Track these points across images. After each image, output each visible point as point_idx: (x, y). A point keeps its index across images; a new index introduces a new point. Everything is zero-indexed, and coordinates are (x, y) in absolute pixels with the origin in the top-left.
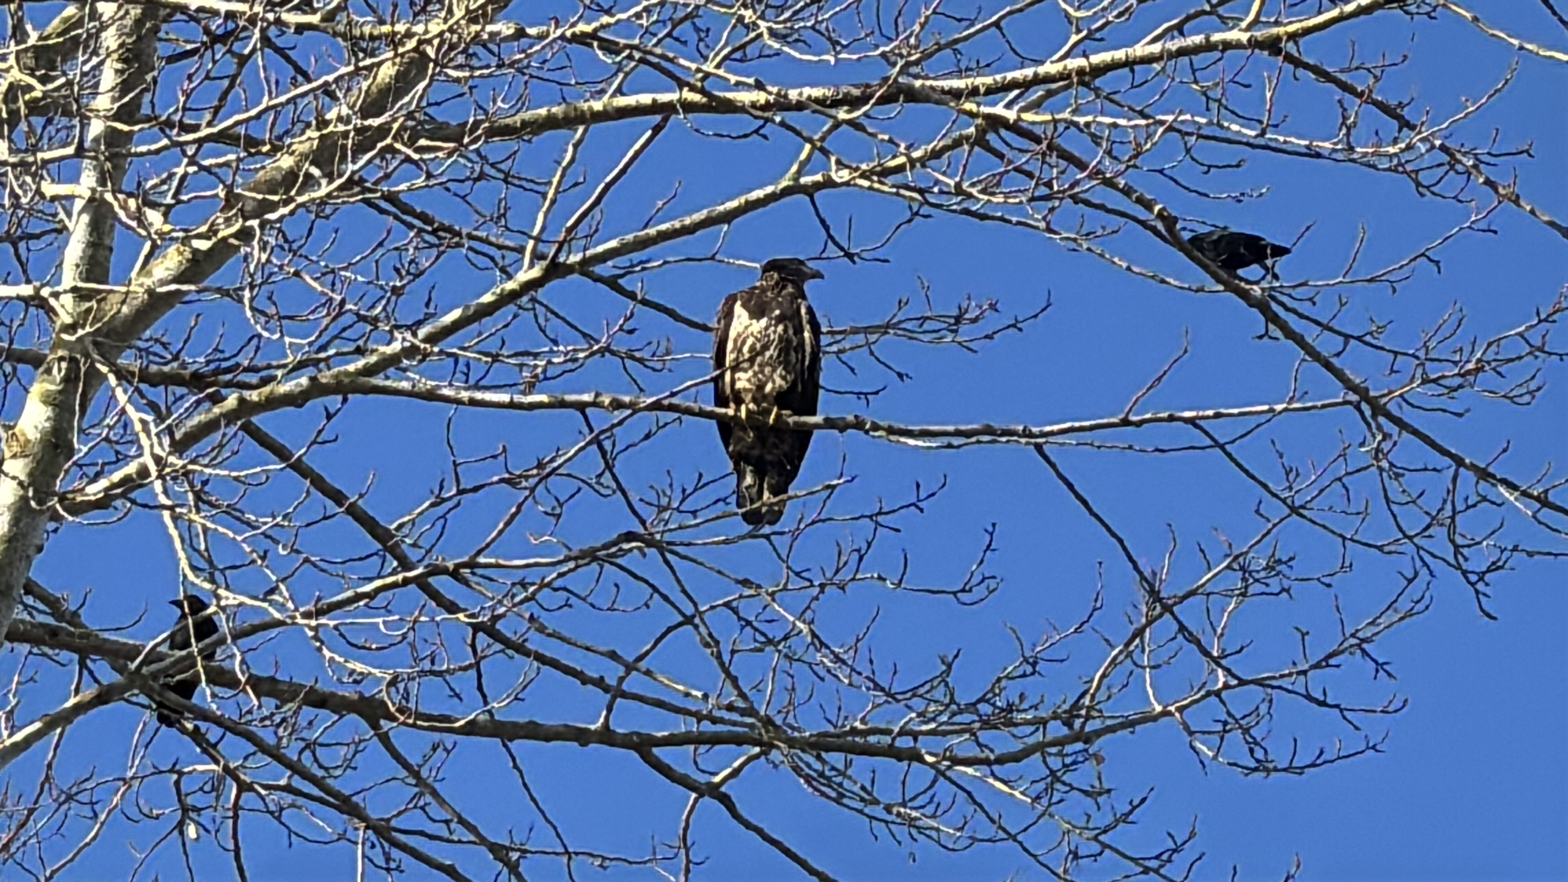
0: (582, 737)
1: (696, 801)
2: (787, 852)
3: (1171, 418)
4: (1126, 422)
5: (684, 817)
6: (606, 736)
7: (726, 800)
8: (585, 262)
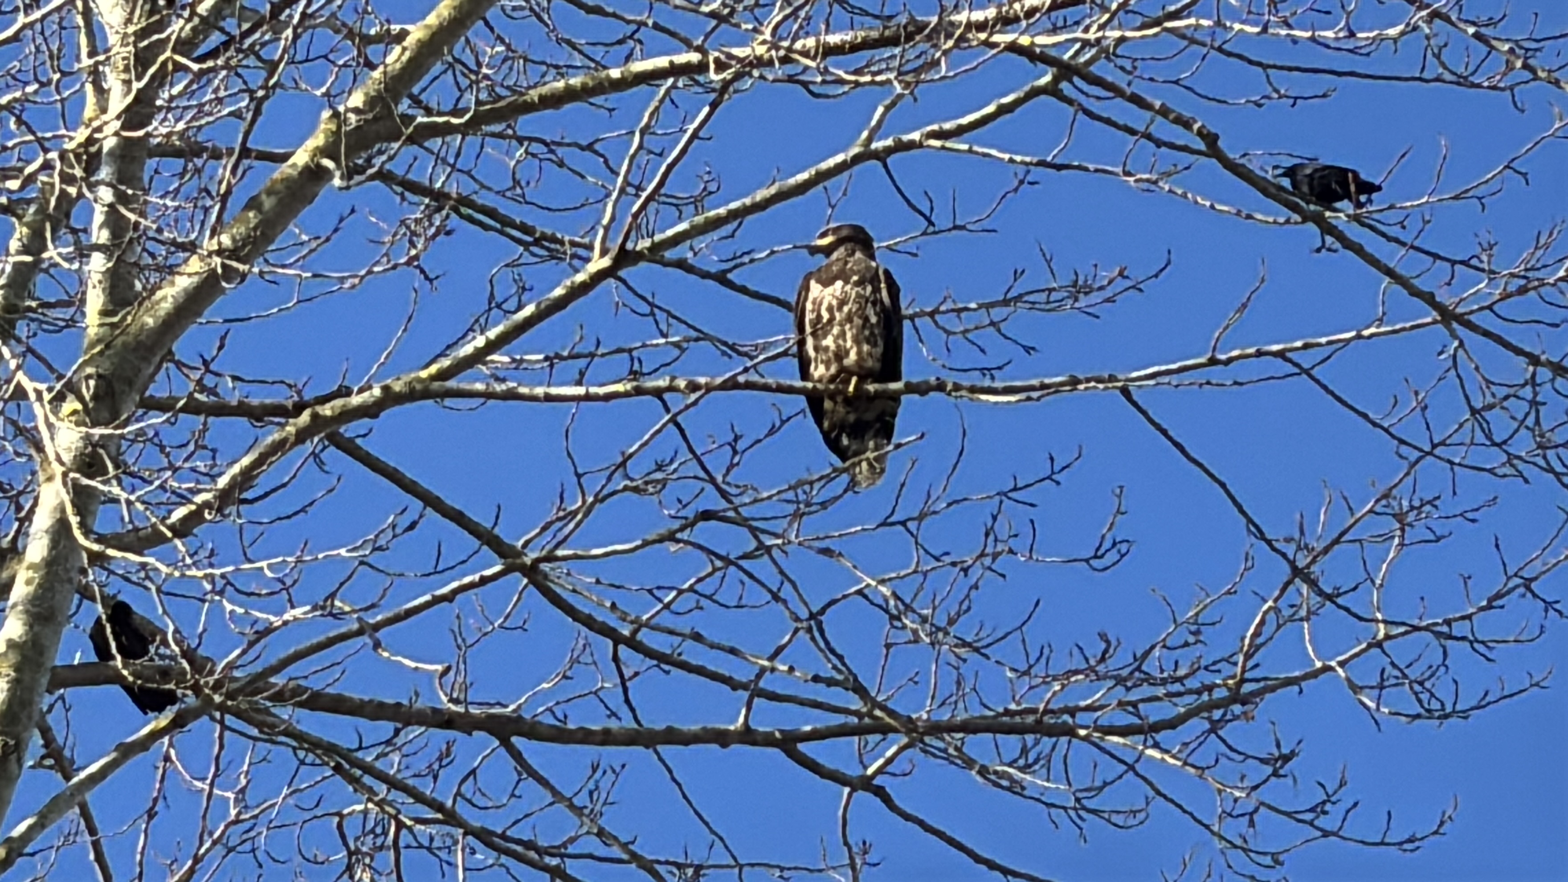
0: (722, 738)
1: (850, 795)
2: (951, 842)
3: (1259, 354)
4: (1213, 361)
5: (840, 813)
6: (748, 736)
7: (880, 792)
8: (656, 248)
